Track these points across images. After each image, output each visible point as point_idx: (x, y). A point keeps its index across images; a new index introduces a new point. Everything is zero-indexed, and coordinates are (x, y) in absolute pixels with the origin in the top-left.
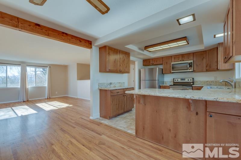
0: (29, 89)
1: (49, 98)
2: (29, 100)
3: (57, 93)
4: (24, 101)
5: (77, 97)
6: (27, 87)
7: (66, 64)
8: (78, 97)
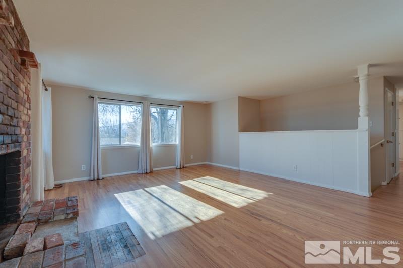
0: (153, 148)
1: (182, 167)
2: (154, 170)
3: (192, 157)
4: (146, 173)
5: (237, 169)
6: (151, 146)
7: (210, 100)
8: (241, 169)
